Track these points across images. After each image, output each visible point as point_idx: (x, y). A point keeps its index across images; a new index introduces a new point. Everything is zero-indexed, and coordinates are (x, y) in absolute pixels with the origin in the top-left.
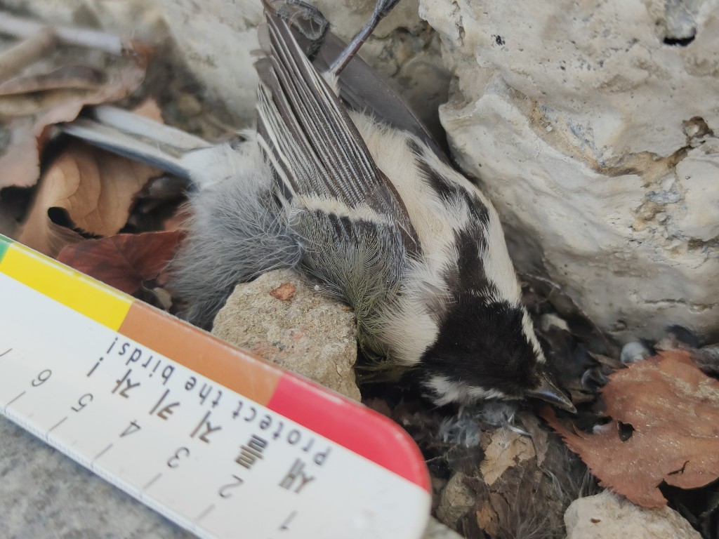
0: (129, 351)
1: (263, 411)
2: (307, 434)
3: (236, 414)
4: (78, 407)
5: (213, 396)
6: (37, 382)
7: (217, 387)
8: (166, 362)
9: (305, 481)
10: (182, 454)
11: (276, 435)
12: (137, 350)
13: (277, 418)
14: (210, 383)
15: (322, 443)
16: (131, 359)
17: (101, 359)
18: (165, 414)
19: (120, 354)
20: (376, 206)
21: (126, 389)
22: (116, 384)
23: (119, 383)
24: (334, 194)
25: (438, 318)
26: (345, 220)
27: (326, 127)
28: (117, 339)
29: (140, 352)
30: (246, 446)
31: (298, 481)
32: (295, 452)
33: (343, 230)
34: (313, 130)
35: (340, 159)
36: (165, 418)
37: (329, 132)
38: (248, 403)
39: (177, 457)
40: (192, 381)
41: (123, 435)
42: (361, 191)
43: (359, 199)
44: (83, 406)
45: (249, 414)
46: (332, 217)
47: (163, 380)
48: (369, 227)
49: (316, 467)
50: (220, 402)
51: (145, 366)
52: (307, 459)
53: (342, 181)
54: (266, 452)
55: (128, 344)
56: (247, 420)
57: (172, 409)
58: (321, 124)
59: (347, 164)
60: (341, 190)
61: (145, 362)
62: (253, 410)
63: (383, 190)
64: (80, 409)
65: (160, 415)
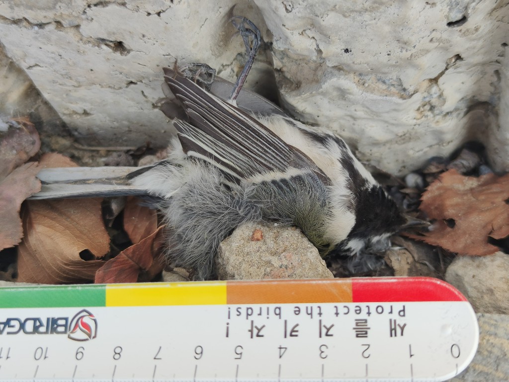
0: (243, 312)
1: (352, 306)
2: (386, 305)
3: (337, 314)
4: (238, 356)
5: (316, 311)
6: (198, 356)
7: (315, 306)
8: (272, 306)
9: (402, 329)
10: (323, 348)
11: (369, 313)
12: (248, 309)
13: (363, 305)
14: (309, 305)
15: (398, 306)
16: (248, 315)
17: (228, 324)
18: (294, 333)
19: (238, 315)
20: (297, 166)
21: (258, 333)
22: (250, 333)
23: (251, 331)
24: (271, 169)
25: (354, 211)
26: (284, 181)
27: (248, 133)
28: (229, 308)
29: (251, 308)
30: (355, 327)
31: (399, 331)
32: (386, 316)
33: (284, 187)
34: (240, 137)
35: (265, 148)
36: (296, 336)
37: (251, 135)
38: (340, 305)
39: (322, 352)
40: (297, 309)
41: (280, 357)
42: (285, 161)
43: (285, 166)
44: (241, 354)
45: (346, 310)
46: (274, 182)
47: (278, 316)
48: (298, 179)
49: (403, 318)
50: (322, 312)
51: (260, 314)
52: (395, 316)
53: (272, 160)
54: (369, 325)
55: (240, 308)
56: (345, 314)
57: (296, 329)
58: (244, 132)
59: (270, 149)
60: (273, 164)
61: (259, 313)
62: (345, 307)
63: (297, 155)
64: (241, 357)
65: (291, 335)
